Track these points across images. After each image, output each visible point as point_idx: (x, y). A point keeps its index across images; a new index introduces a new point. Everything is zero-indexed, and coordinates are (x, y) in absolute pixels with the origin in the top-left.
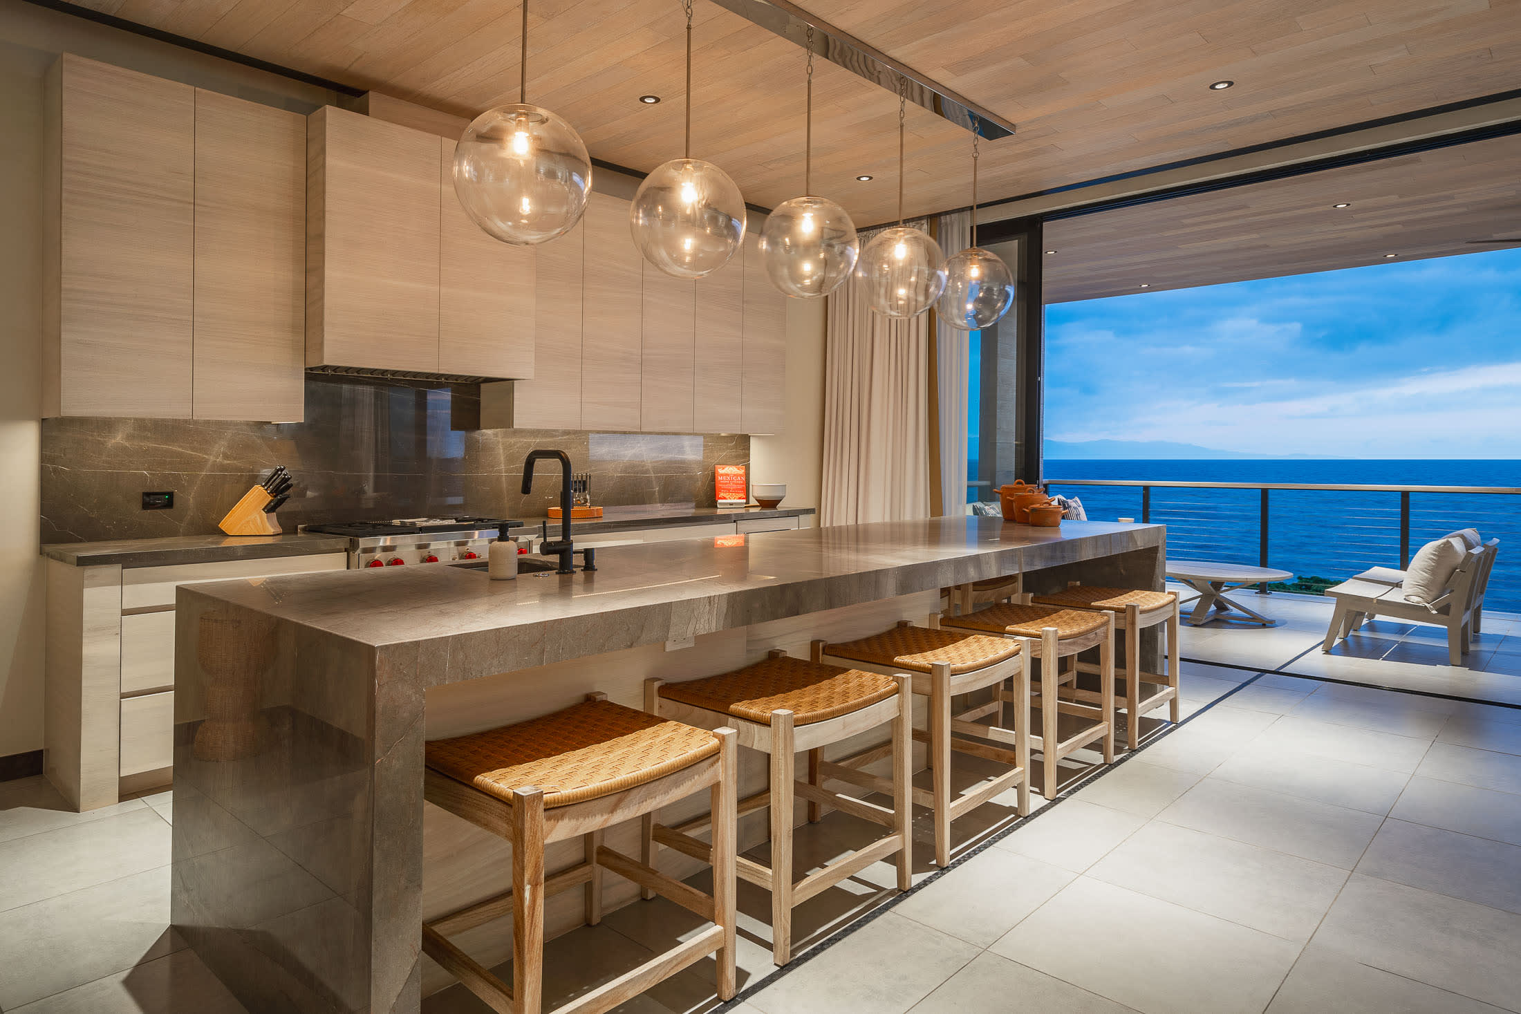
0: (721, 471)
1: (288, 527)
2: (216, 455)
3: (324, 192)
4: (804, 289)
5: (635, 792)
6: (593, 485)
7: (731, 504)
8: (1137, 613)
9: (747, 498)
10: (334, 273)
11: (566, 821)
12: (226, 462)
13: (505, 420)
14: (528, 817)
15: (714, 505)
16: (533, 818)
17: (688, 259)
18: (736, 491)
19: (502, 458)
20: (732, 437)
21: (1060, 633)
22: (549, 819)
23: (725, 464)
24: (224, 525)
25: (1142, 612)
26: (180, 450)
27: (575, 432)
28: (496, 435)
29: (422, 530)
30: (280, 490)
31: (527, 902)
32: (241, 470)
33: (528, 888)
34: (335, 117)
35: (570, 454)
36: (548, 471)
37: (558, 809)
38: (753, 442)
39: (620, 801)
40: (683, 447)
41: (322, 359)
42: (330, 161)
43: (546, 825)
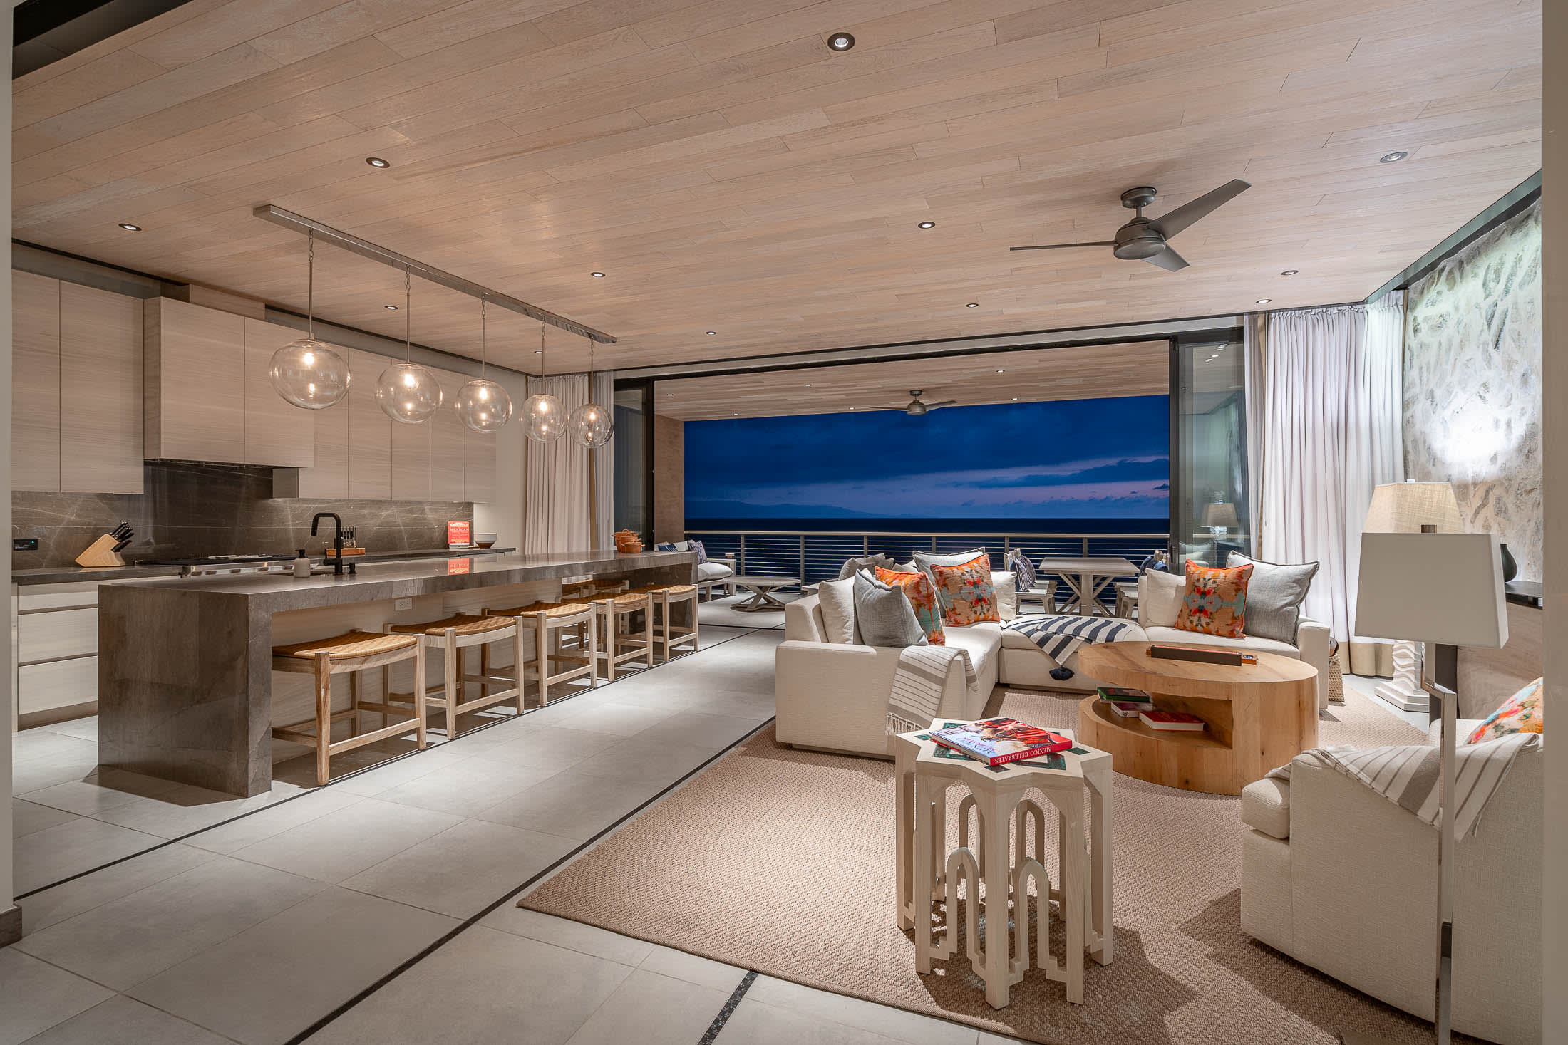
0: (452, 525)
1: (129, 561)
2: (70, 515)
3: (160, 350)
4: (483, 428)
5: (373, 656)
6: (357, 534)
7: (459, 546)
8: (668, 594)
9: (471, 544)
10: (168, 401)
11: (340, 665)
12: (78, 519)
13: (292, 492)
14: (322, 662)
15: (447, 546)
16: (325, 662)
17: (409, 413)
18: (463, 537)
19: (290, 517)
20: (460, 504)
21: (616, 602)
22: (332, 664)
23: (454, 520)
24: (79, 560)
25: (671, 594)
26: (42, 511)
27: (344, 501)
28: (285, 502)
29: (234, 561)
30: (124, 537)
31: (322, 696)
32: (89, 524)
33: (323, 690)
34: (168, 306)
35: (340, 515)
36: (328, 526)
37: (336, 660)
38: (475, 505)
39: (366, 659)
40: (424, 509)
41: (159, 454)
42: (165, 332)
43: (331, 666)
